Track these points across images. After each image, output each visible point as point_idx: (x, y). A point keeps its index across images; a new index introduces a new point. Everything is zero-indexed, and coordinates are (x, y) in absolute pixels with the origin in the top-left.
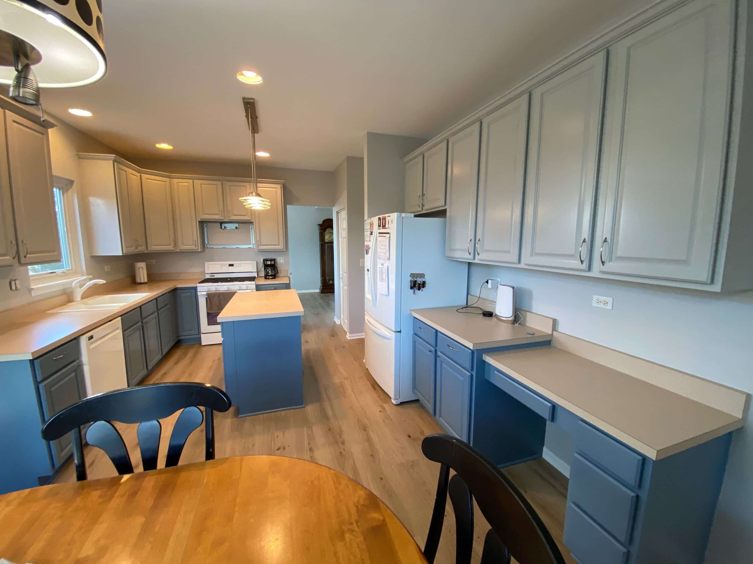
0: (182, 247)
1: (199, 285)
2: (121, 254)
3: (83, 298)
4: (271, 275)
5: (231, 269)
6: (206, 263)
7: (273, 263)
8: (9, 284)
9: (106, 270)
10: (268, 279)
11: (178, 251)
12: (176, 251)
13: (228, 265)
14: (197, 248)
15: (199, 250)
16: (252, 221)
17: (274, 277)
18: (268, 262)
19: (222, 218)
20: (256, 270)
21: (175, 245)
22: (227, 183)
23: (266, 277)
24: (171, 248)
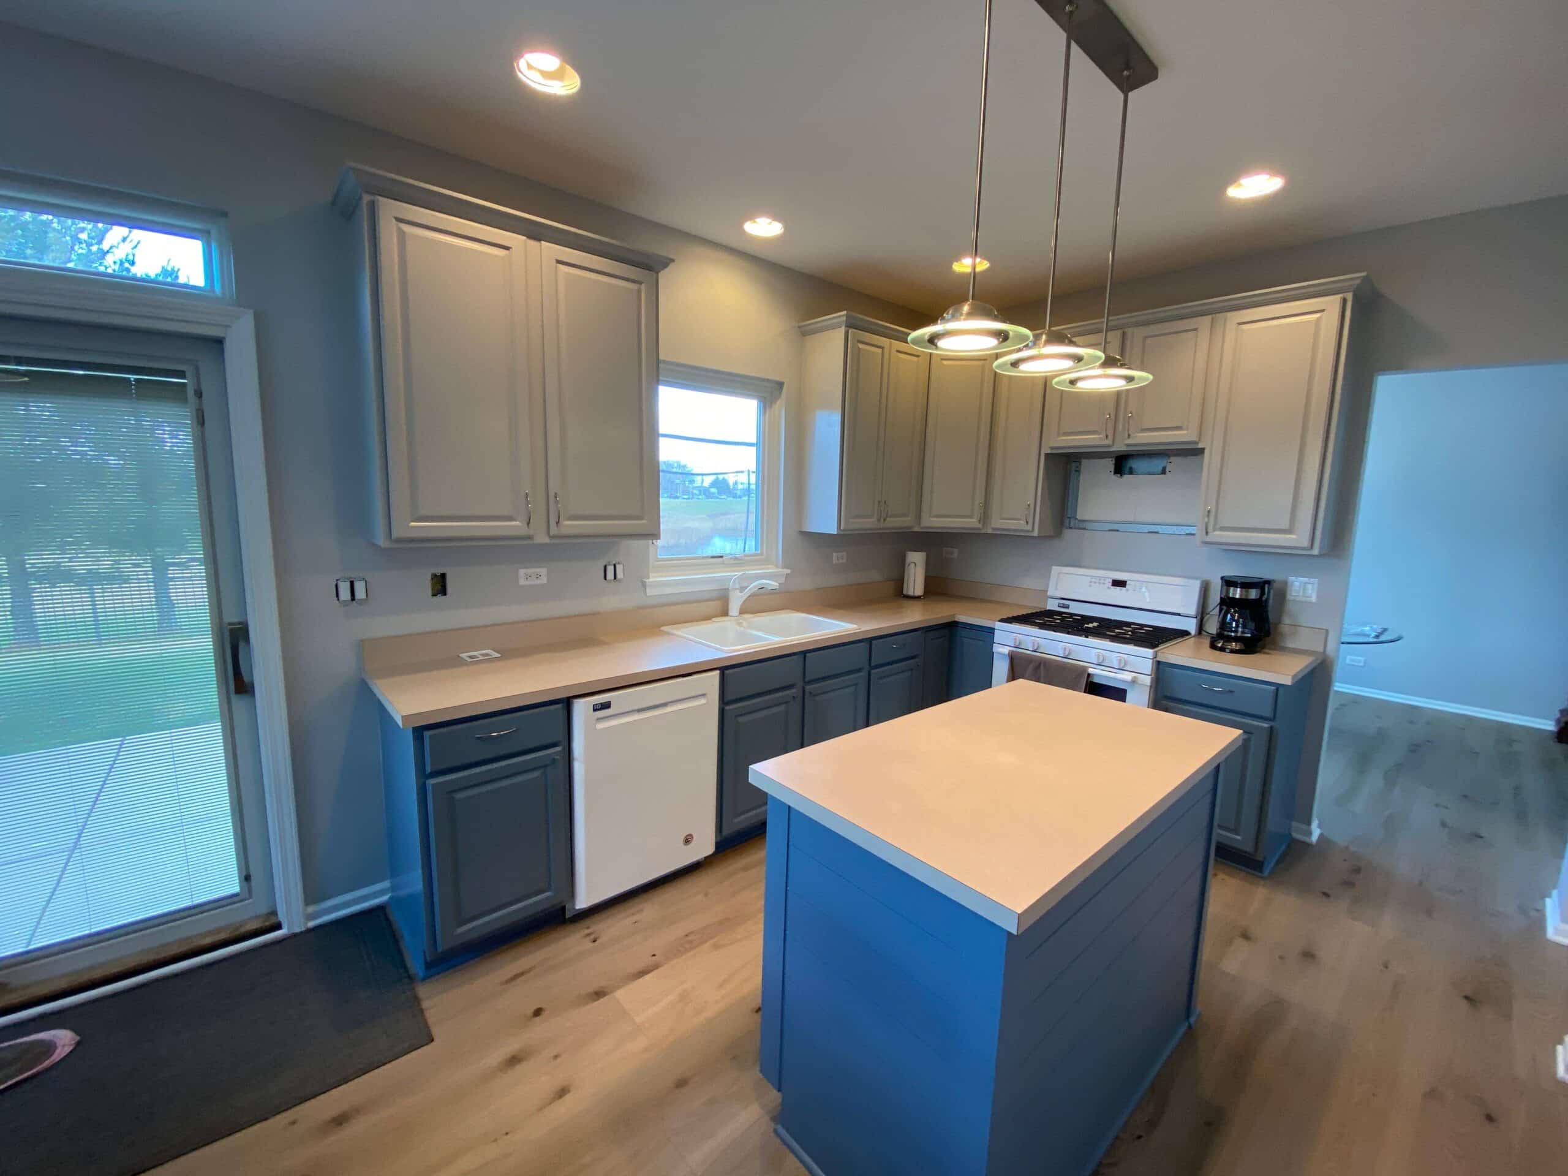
0: (998, 523)
1: (998, 625)
2: (834, 531)
3: (742, 611)
4: (1236, 639)
5: (1117, 596)
6: (1055, 570)
7: (1253, 594)
8: (603, 568)
9: (835, 561)
10: (1222, 649)
11: (990, 531)
12: (983, 531)
13: (1109, 582)
14: (1029, 527)
15: (1036, 534)
16: (1200, 446)
17: (1250, 647)
18: (1235, 592)
19: (1108, 442)
20: (1192, 610)
21: (985, 517)
22: (1136, 330)
23: (1220, 641)
24: (972, 523)
